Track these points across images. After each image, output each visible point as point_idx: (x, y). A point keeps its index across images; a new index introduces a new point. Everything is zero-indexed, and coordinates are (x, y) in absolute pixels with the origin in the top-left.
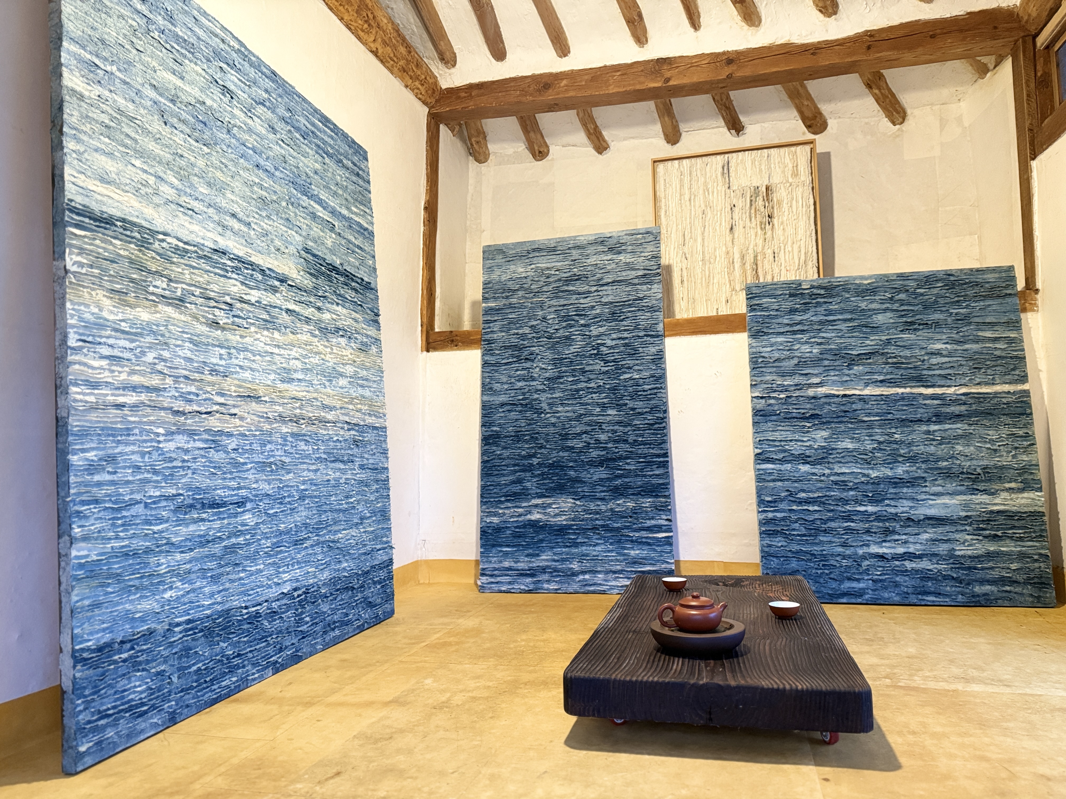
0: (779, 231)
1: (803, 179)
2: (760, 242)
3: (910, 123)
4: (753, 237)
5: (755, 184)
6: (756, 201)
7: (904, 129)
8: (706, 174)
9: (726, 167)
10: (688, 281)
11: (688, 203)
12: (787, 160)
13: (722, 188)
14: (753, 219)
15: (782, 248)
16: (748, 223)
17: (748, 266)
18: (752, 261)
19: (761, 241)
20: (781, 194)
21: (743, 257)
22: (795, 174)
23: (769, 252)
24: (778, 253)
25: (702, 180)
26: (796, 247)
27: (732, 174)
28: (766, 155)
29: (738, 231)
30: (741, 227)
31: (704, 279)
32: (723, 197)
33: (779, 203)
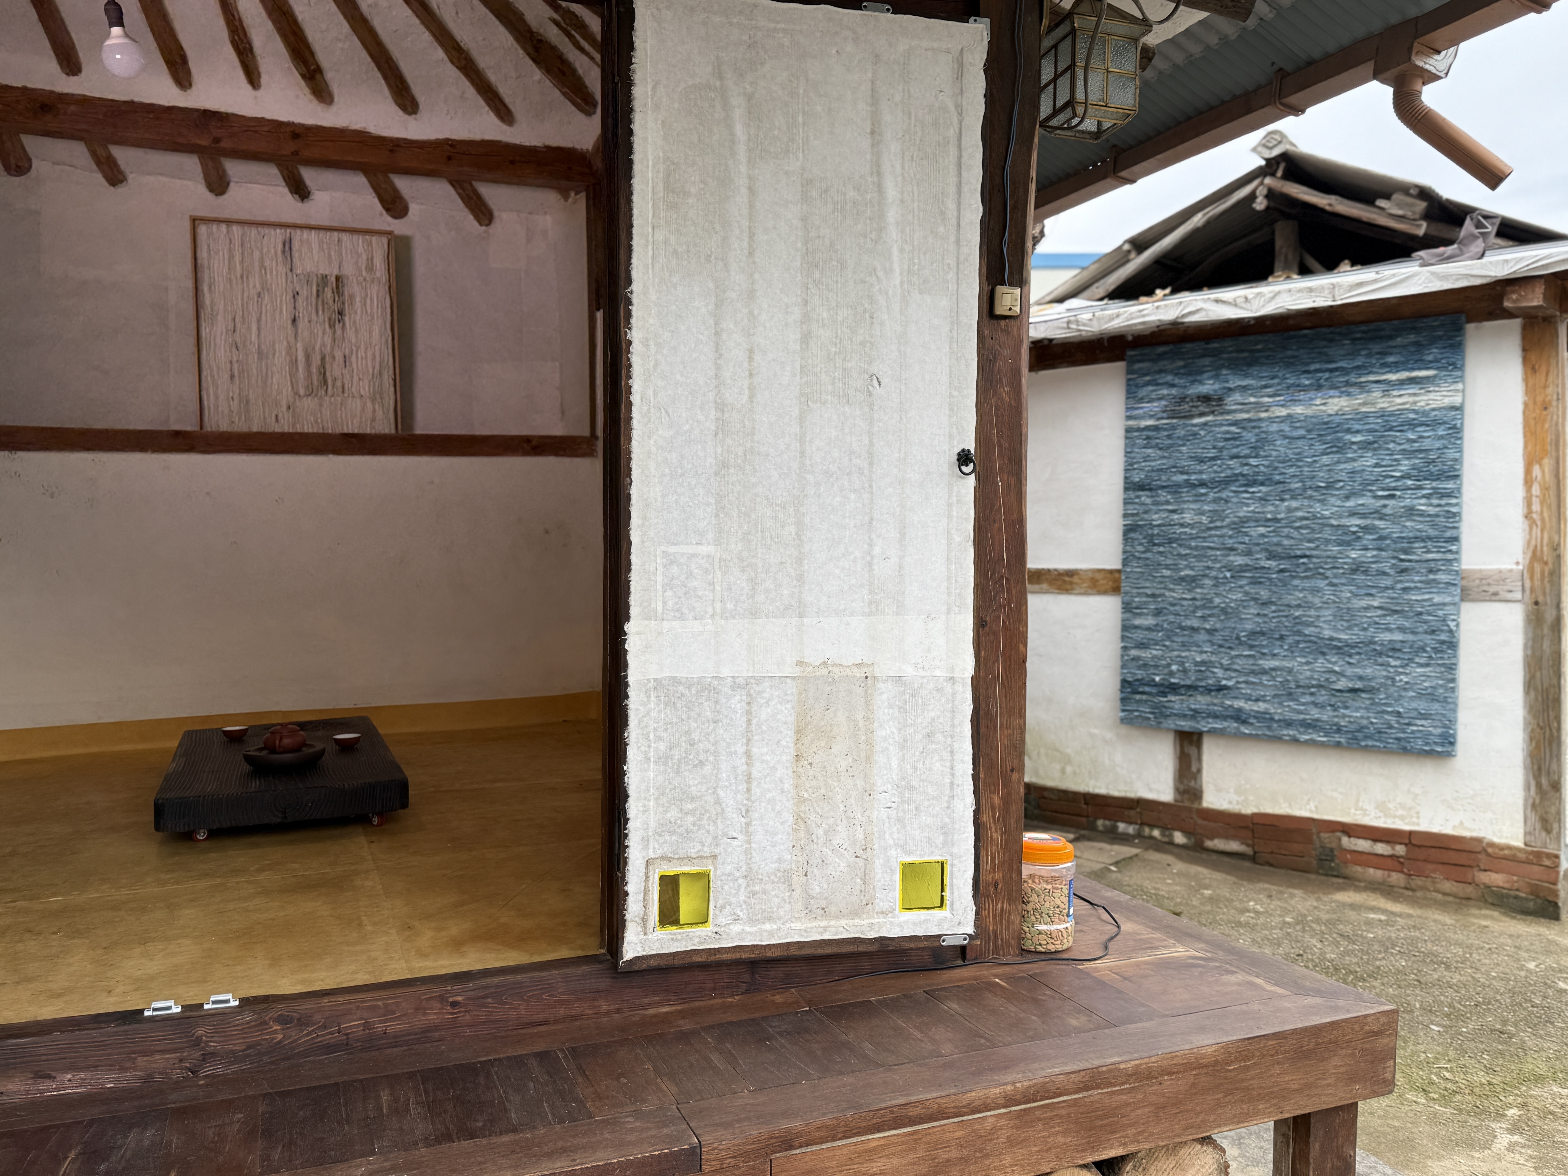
0: (350, 333)
1: (378, 274)
2: (328, 340)
3: (497, 227)
4: (320, 334)
5: (324, 270)
6: (324, 291)
7: (491, 231)
8: (262, 249)
9: (287, 245)
10: (240, 377)
11: (240, 281)
12: (361, 249)
13: (282, 269)
14: (320, 312)
15: (354, 352)
16: (314, 316)
17: (314, 370)
18: (319, 362)
19: (330, 341)
20: (353, 288)
21: (308, 357)
22: (370, 268)
23: (338, 354)
24: (350, 358)
25: (256, 254)
26: (369, 354)
27: (296, 255)
28: (336, 239)
29: (302, 324)
30: (306, 320)
31: (260, 378)
32: (284, 281)
33: (352, 297)
